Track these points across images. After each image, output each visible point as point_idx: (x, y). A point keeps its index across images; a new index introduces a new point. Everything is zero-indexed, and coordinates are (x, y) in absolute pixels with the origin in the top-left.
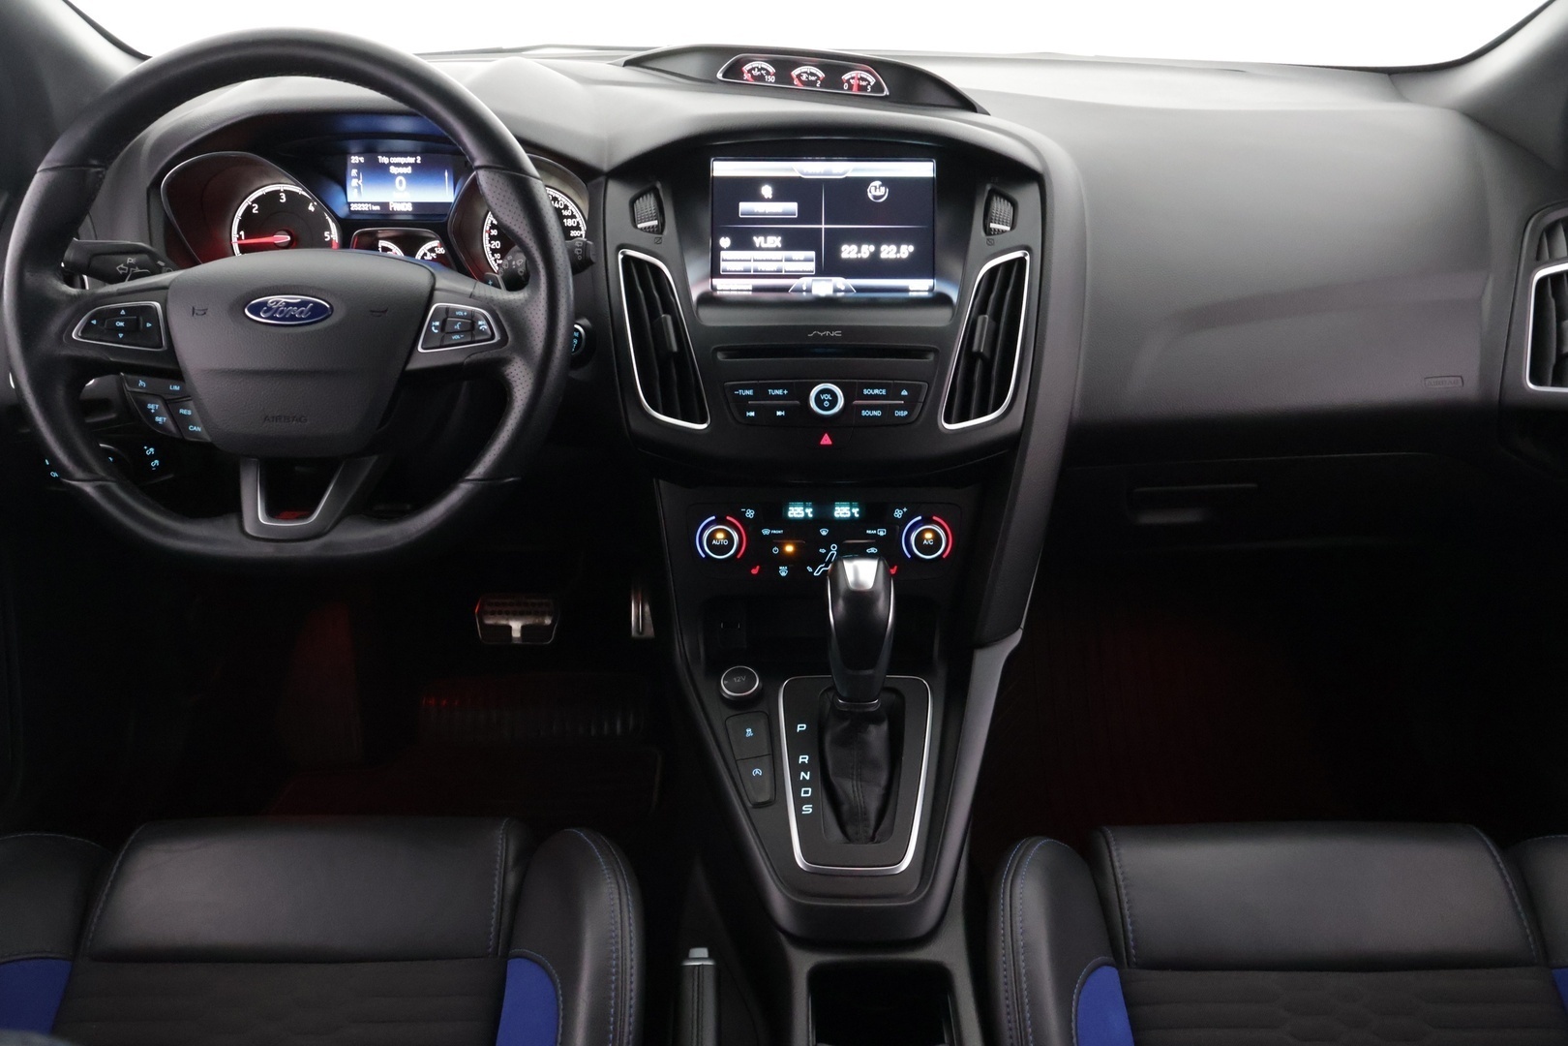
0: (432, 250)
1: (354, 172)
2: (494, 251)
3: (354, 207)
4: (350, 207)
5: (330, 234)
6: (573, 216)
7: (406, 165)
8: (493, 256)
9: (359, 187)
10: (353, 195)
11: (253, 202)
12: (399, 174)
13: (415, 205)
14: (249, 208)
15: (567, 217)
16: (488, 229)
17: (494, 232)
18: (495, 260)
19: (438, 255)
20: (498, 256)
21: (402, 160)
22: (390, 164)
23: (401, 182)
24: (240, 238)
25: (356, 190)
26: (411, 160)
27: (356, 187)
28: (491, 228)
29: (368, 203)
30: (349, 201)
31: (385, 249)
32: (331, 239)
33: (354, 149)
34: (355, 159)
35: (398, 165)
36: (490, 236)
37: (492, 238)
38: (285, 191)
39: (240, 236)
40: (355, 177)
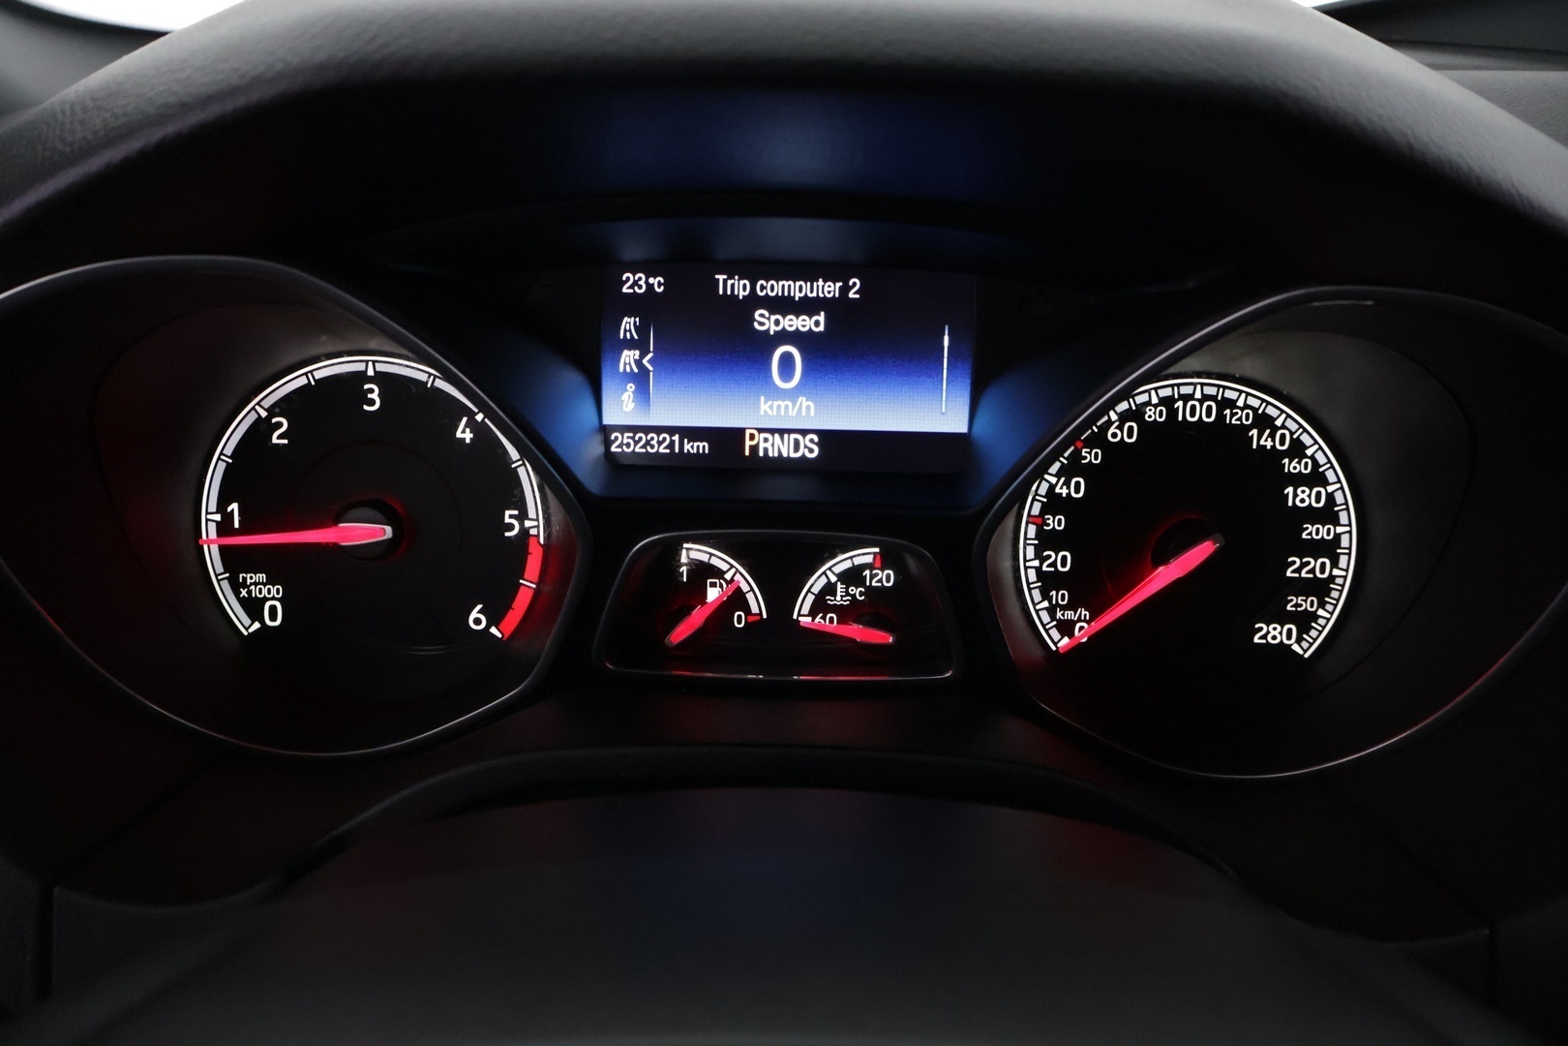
0: (852, 576)
1: (628, 324)
2: (1049, 582)
3: (622, 444)
4: (608, 443)
5: (523, 516)
6: (1316, 478)
7: (808, 306)
8: (1045, 596)
9: (641, 378)
10: (621, 406)
11: (272, 411)
12: (784, 337)
13: (829, 439)
14: (261, 429)
15: (1298, 480)
16: (1036, 510)
17: (1056, 523)
18: (1051, 611)
19: (870, 591)
20: (1061, 596)
21: (798, 289)
22: (754, 301)
23: (787, 361)
24: (225, 528)
25: (631, 387)
26: (829, 289)
27: (631, 377)
28: (1045, 509)
29: (671, 430)
30: (607, 420)
31: (704, 572)
32: (524, 533)
33: (631, 251)
34: (633, 283)
35: (783, 305)
36: (1040, 534)
37: (1047, 541)
38: (381, 378)
39: (228, 517)
40: (631, 344)
